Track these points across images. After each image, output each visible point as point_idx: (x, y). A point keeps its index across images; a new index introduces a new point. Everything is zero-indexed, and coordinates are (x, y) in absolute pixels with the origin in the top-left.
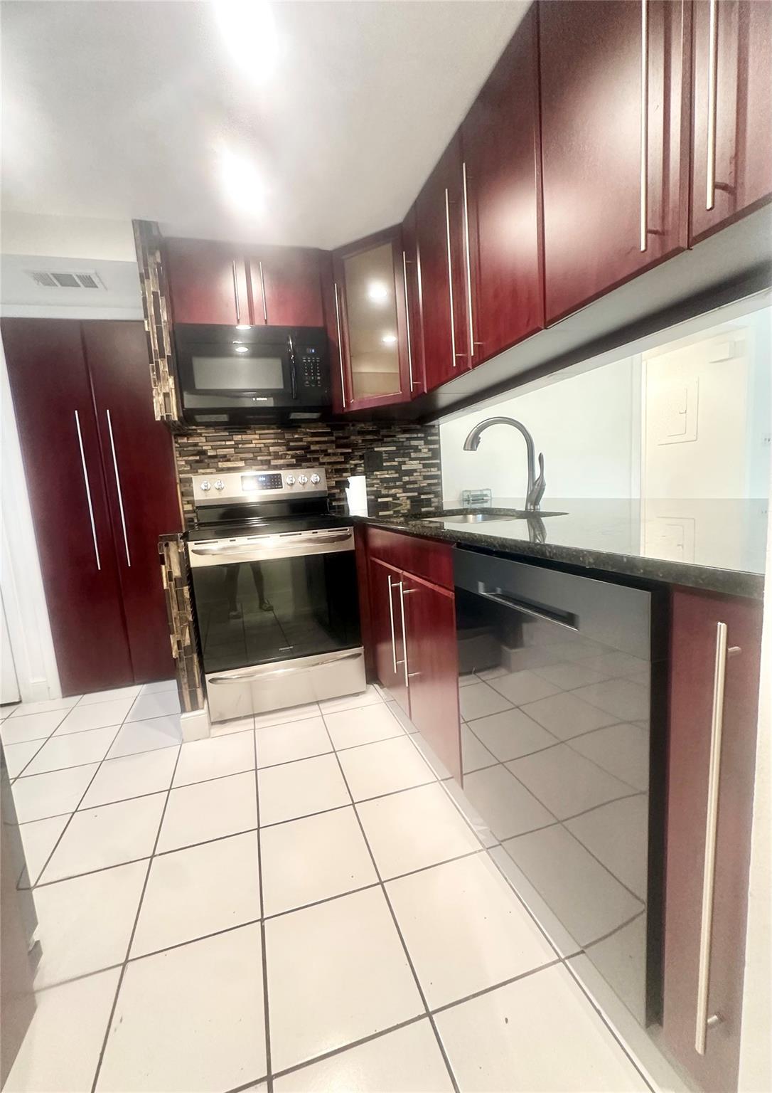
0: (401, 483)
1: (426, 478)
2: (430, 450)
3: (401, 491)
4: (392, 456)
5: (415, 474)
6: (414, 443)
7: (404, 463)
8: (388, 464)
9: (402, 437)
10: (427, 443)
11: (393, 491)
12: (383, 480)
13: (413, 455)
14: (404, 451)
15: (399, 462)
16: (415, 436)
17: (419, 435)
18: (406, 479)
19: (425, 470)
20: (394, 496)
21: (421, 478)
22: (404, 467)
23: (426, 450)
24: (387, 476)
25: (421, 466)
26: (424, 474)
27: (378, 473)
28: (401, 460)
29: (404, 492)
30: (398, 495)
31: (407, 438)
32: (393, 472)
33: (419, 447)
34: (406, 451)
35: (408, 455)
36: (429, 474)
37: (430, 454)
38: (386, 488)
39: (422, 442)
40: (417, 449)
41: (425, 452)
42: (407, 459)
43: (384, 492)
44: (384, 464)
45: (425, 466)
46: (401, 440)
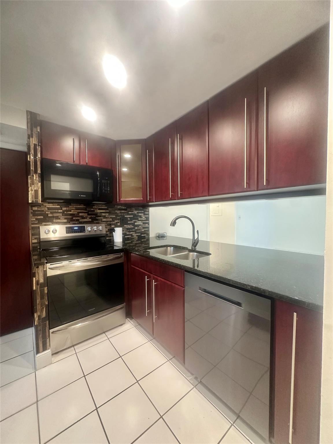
0: (135, 230)
1: (144, 228)
2: (145, 217)
3: (134, 233)
4: (131, 219)
5: (140, 226)
6: (140, 214)
7: (136, 222)
8: (130, 222)
9: (135, 212)
10: (145, 214)
11: (131, 233)
12: (128, 229)
13: (139, 219)
14: (136, 217)
15: (134, 221)
16: (140, 211)
17: (142, 211)
18: (137, 228)
19: (144, 225)
20: (131, 235)
21: (142, 228)
22: (136, 224)
23: (144, 217)
24: (129, 227)
25: (142, 223)
26: (143, 226)
27: (126, 226)
28: (135, 221)
29: (136, 233)
30: (133, 235)
31: (137, 212)
32: (132, 225)
33: (142, 216)
34: (137, 217)
35: (137, 219)
36: (145, 226)
37: (145, 219)
38: (129, 232)
39: (143, 214)
40: (141, 217)
41: (144, 218)
42: (137, 220)
43: (128, 233)
44: (129, 222)
45: (144, 223)
46: (135, 213)
